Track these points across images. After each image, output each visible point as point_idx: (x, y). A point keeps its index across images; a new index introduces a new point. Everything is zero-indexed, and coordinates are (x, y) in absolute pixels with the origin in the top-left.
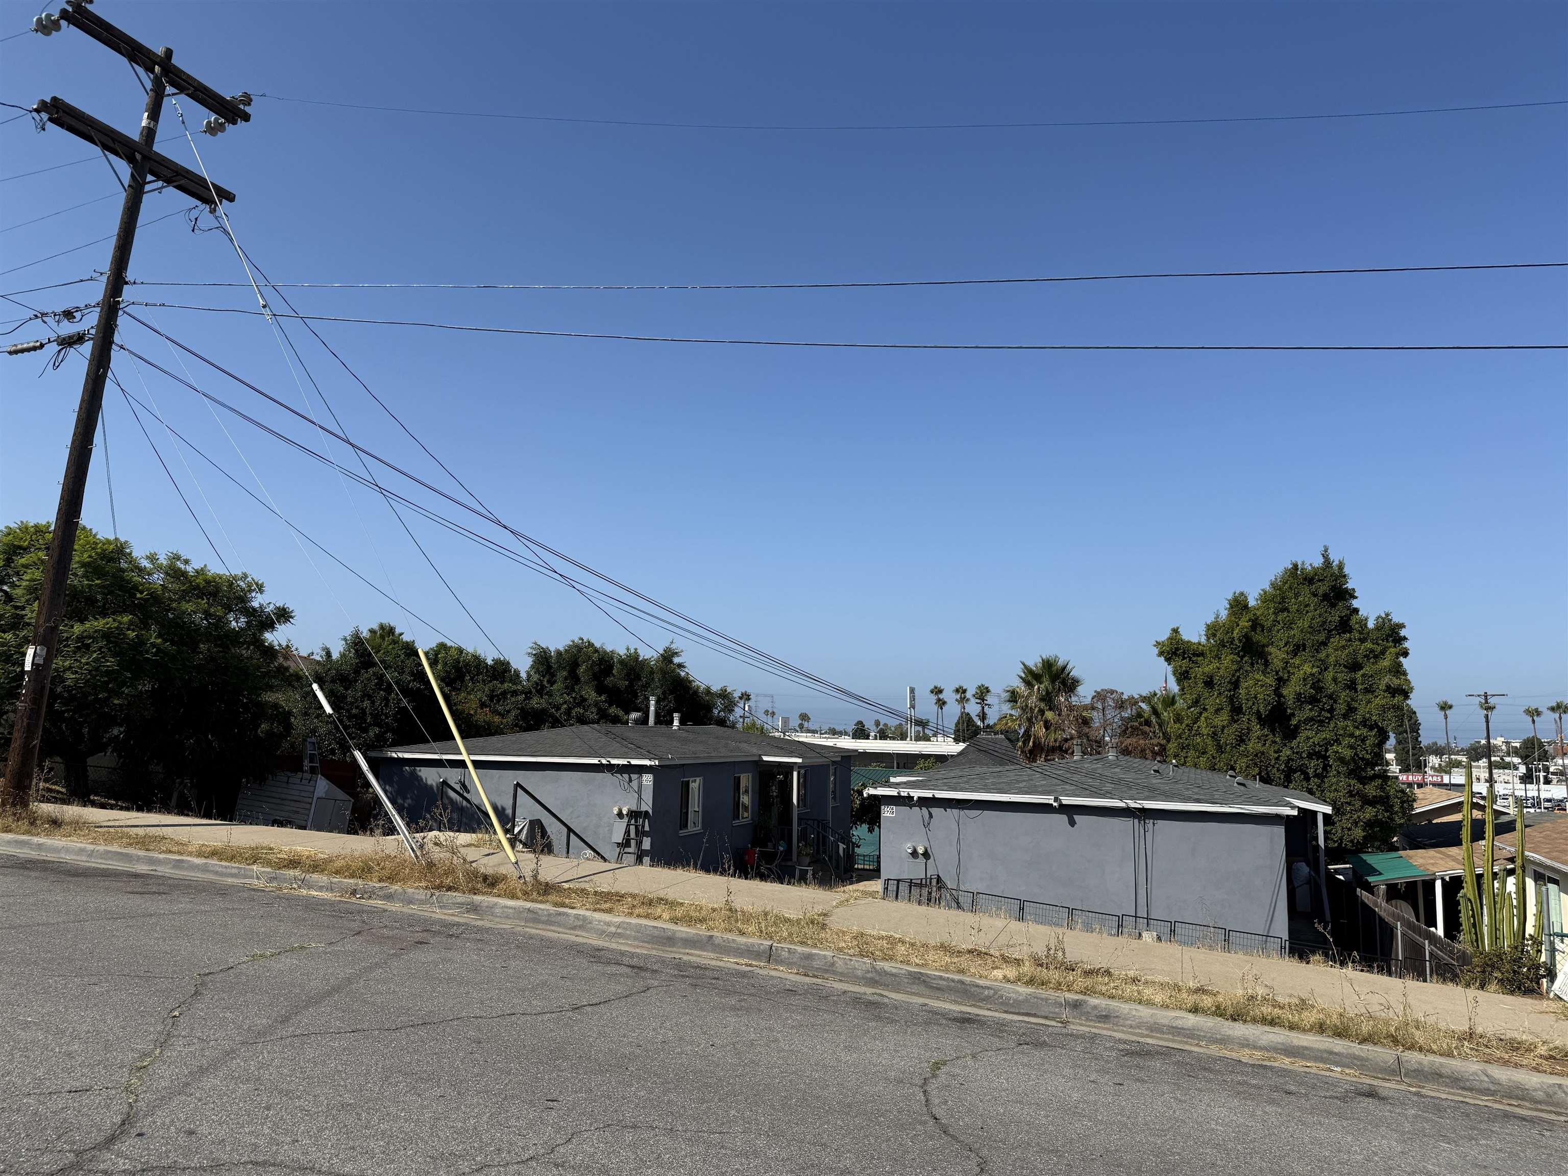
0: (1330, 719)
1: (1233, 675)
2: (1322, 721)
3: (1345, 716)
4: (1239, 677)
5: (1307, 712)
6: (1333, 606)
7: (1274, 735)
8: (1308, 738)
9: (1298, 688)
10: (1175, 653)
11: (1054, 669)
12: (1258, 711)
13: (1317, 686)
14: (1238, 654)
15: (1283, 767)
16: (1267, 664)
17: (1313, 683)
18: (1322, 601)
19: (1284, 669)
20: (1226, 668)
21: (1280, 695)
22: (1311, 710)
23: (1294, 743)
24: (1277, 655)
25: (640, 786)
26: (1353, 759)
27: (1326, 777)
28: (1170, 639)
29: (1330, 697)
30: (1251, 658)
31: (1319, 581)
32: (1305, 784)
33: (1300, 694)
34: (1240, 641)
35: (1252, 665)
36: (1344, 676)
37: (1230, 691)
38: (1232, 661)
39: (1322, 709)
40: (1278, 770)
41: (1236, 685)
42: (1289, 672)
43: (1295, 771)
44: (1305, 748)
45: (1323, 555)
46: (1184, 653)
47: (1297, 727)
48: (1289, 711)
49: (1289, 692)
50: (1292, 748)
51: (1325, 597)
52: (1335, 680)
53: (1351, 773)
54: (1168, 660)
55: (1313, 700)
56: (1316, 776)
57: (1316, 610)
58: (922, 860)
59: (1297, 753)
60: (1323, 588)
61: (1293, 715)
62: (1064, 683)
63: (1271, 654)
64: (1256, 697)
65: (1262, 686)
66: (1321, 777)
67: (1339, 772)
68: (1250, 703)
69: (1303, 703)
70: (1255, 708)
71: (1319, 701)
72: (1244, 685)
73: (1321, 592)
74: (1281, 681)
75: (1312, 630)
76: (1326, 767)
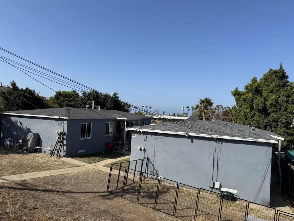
0: (279, 111)
1: (252, 98)
2: (277, 112)
3: (285, 110)
4: (253, 99)
5: (273, 109)
6: (282, 79)
7: (262, 115)
8: (273, 116)
9: (271, 102)
10: (236, 94)
11: (208, 100)
12: (259, 108)
13: (277, 102)
14: (254, 93)
15: (264, 124)
16: (262, 95)
17: (276, 101)
18: (279, 78)
19: (267, 97)
20: (250, 96)
21: (265, 104)
22: (274, 108)
23: (268, 118)
24: (265, 93)
25: (64, 125)
26: (286, 122)
27: (277, 127)
28: (235, 90)
29: (280, 105)
30: (257, 94)
31: (278, 72)
32: (271, 129)
33: (271, 104)
34: (255, 89)
35: (258, 95)
36: (285, 99)
37: (251, 103)
38: (252, 94)
39: (278, 108)
40: (263, 125)
41: (252, 101)
42: (268, 98)
43: (268, 126)
44: (271, 119)
45: (280, 65)
46: (238, 94)
47: (269, 113)
48: (268, 109)
49: (268, 103)
50: (267, 119)
51: (280, 77)
52: (282, 100)
53: (284, 127)
54: (234, 96)
55: (275, 106)
56: (274, 127)
57: (277, 81)
58: (143, 152)
59: (269, 120)
60: (280, 74)
61: (268, 110)
62: (209, 103)
63: (263, 93)
64: (258, 104)
65: (260, 101)
66: (275, 127)
67: (281, 126)
68: (256, 106)
69: (272, 106)
70: (258, 108)
71: (277, 106)
72: (255, 101)
73: (279, 76)
74: (266, 100)
75: (275, 86)
76: (277, 124)
